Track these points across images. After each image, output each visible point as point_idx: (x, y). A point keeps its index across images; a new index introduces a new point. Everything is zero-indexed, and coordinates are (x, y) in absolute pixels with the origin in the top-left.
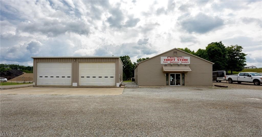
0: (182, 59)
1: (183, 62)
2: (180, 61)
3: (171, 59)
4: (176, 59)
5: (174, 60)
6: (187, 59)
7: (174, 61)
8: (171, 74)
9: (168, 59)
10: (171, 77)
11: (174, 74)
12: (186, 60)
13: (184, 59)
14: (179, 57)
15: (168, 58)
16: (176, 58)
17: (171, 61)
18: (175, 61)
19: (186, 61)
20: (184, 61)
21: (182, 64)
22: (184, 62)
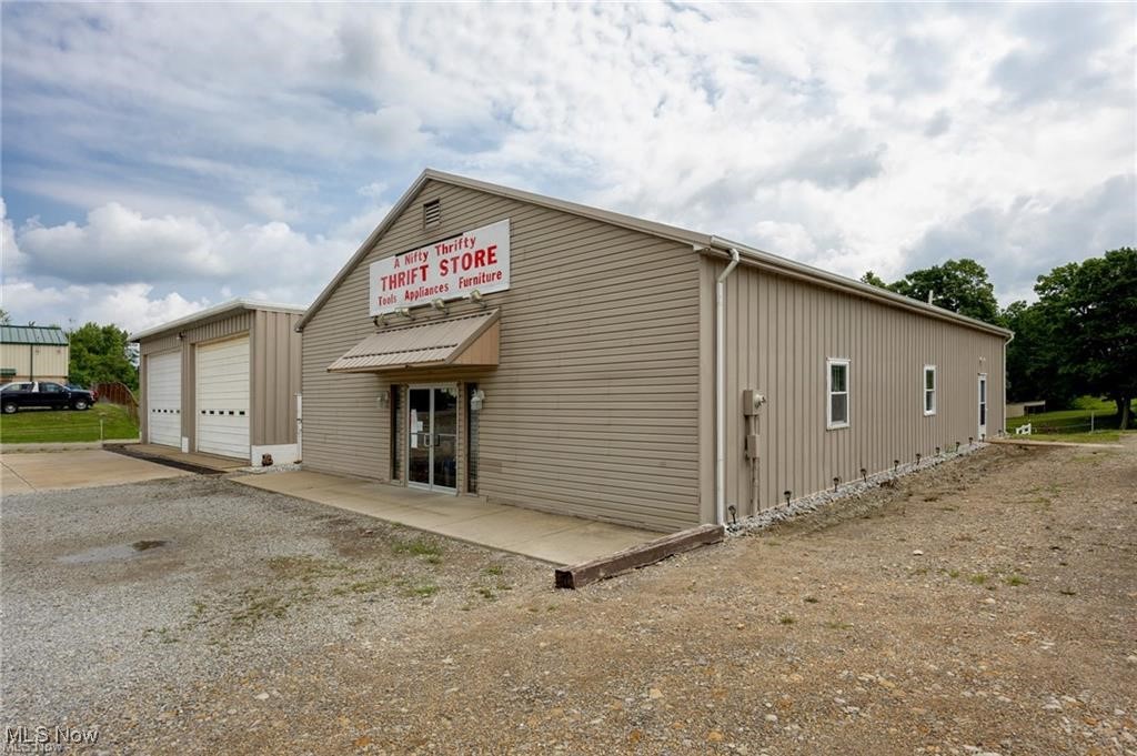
0: (464, 251)
1: (467, 283)
2: (455, 271)
3: (410, 267)
4: (434, 257)
5: (424, 268)
6: (490, 249)
7: (424, 279)
8: (412, 391)
9: (397, 271)
10: (414, 411)
11: (427, 392)
12: (486, 259)
13: (477, 247)
14: (447, 243)
15: (397, 265)
16: (431, 250)
17: (412, 288)
18: (427, 285)
19: (489, 269)
20: (474, 272)
21: (460, 299)
22: (476, 280)
